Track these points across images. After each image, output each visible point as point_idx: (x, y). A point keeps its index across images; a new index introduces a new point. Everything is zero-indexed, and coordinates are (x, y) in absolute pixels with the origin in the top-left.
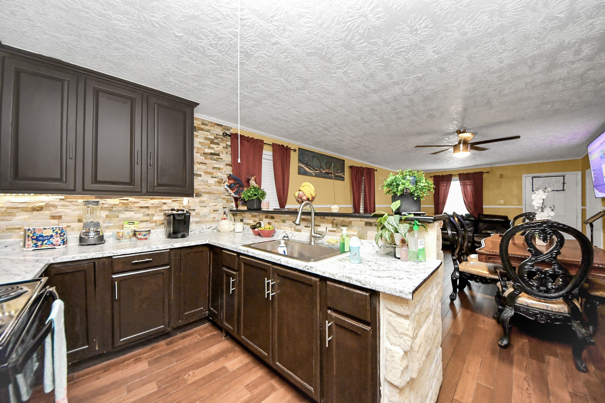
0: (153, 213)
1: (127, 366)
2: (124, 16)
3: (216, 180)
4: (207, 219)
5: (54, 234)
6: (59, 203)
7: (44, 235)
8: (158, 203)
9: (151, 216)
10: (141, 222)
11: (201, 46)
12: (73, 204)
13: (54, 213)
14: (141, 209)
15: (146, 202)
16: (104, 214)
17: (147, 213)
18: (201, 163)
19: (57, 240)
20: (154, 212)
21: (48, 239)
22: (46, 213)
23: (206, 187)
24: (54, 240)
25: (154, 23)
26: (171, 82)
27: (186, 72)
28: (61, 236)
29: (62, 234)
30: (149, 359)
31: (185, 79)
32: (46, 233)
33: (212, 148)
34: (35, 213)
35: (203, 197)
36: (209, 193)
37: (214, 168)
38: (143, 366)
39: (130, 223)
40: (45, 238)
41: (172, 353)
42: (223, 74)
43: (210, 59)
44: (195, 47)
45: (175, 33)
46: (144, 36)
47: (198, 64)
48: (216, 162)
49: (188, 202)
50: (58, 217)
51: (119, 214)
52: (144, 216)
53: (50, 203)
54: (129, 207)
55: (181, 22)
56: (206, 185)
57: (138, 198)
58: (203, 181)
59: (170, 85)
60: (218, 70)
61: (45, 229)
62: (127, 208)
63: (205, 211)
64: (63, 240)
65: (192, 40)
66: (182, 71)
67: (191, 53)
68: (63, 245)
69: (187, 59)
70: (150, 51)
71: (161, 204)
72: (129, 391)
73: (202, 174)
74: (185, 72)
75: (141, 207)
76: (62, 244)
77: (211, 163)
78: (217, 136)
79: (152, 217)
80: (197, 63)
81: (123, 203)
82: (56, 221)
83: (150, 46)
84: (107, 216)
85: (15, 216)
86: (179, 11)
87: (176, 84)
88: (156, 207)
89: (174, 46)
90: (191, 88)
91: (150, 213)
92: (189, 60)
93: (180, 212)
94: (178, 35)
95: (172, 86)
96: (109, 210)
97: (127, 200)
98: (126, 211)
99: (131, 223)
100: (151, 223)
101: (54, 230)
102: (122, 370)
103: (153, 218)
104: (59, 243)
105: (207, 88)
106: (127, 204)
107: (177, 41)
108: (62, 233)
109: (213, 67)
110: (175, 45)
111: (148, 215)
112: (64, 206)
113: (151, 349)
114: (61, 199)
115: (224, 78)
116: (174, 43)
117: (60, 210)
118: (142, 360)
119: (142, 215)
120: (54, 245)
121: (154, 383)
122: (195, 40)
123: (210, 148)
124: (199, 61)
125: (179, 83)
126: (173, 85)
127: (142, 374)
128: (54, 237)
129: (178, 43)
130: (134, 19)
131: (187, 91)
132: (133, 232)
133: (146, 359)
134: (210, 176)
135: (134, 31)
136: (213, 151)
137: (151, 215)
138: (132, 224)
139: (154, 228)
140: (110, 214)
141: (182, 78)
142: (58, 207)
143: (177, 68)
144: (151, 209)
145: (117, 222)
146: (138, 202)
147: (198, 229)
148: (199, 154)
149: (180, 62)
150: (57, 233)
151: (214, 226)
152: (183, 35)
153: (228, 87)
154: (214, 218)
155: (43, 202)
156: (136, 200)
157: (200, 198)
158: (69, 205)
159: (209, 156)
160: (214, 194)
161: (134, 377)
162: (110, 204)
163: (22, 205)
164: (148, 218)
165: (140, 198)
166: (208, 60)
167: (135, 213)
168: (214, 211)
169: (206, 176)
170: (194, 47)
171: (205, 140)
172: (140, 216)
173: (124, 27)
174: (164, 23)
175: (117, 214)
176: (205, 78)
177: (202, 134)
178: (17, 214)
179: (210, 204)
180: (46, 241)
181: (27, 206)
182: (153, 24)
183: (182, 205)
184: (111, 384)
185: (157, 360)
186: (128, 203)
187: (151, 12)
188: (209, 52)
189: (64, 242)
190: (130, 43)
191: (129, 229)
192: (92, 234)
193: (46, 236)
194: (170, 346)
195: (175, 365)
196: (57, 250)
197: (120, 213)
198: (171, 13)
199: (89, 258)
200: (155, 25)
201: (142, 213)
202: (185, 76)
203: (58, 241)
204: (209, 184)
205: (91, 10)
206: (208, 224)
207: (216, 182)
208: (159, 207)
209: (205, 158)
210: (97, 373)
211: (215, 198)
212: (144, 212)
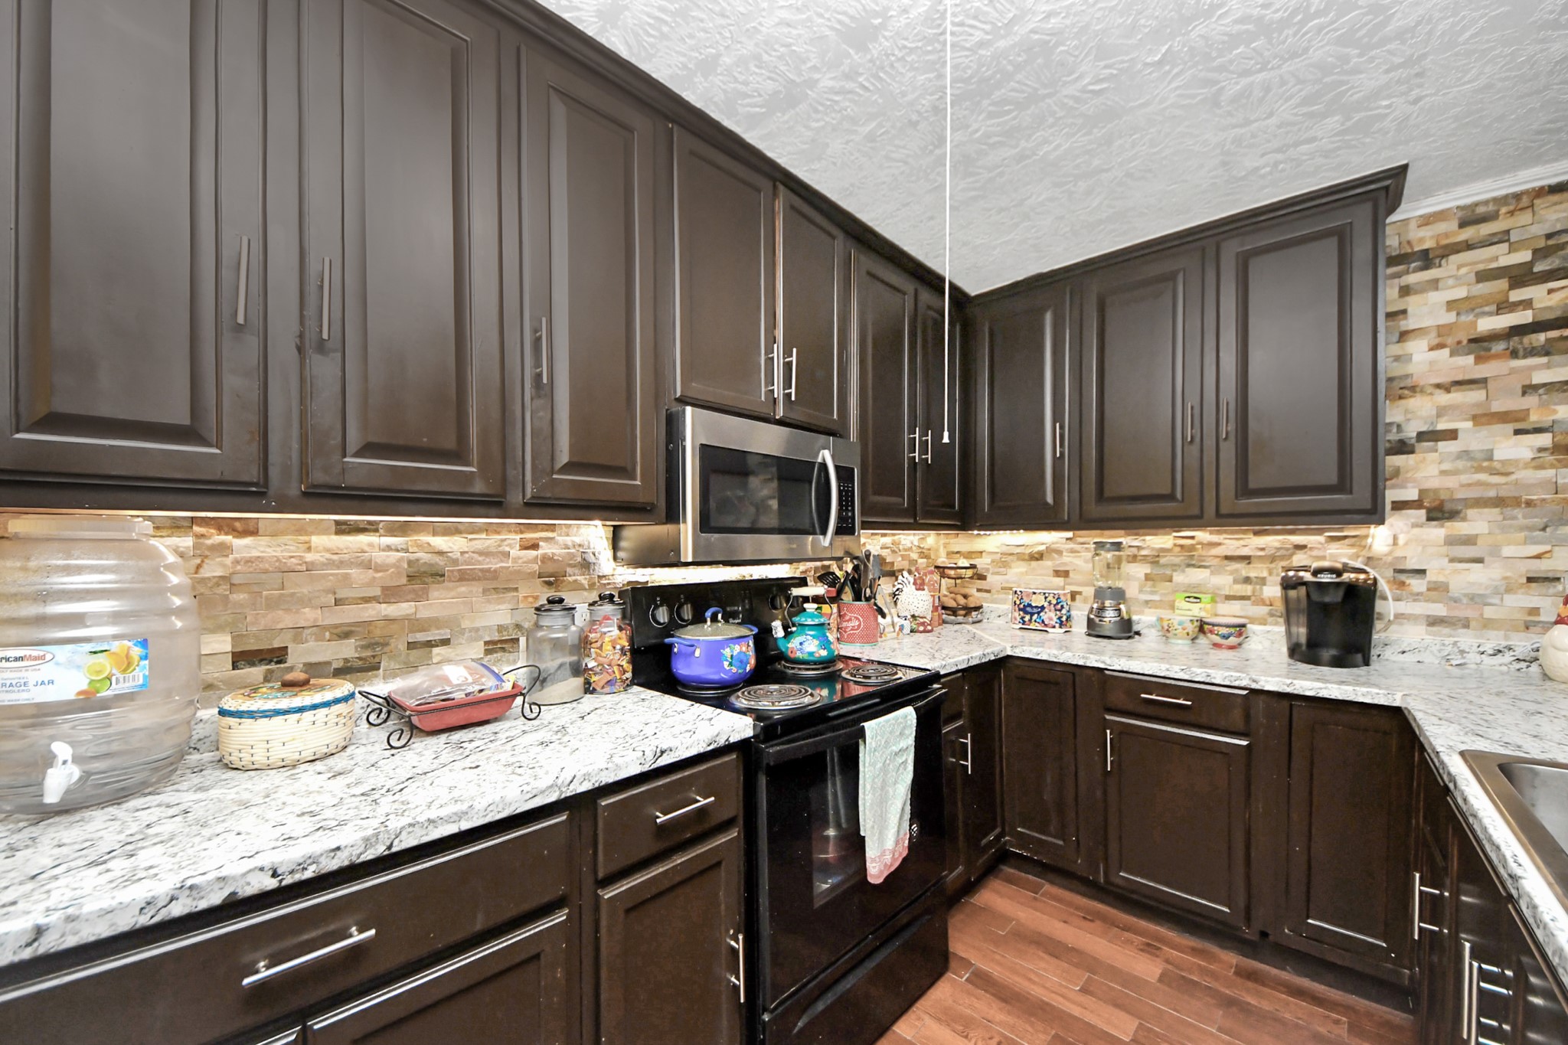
0: (1261, 575)
1: (1123, 942)
2: (1043, 129)
3: (1545, 440)
4: (1489, 612)
5: (1046, 604)
6: (1063, 546)
7: (1034, 605)
8: (1277, 545)
9: (1257, 583)
10: (1229, 598)
11: (1236, 22)
12: (1086, 548)
13: (1058, 565)
14: (1226, 562)
15: (1242, 542)
16: (1139, 570)
17: (1244, 574)
18: (1458, 383)
19: (1050, 616)
20: (1265, 574)
21: (1039, 613)
22: (1048, 564)
23: (1483, 477)
24: (1046, 616)
25: (1091, 87)
26: (1257, 169)
27: (1271, 115)
28: (1056, 610)
29: (1059, 607)
30: (1170, 967)
31: (1287, 133)
32: (1035, 601)
33: (1521, 302)
34: (1034, 564)
35: (1464, 519)
36: (1499, 502)
37: (1528, 389)
38: (1148, 969)
39: (1189, 597)
40: (1035, 610)
41: (1230, 1003)
42: (1399, 15)
43: (1299, 22)
44: (1226, 38)
45: (1149, 60)
46: (1103, 127)
47: (1279, 67)
48: (1544, 360)
49: (1391, 541)
50: (1063, 574)
51: (1175, 574)
52: (1236, 581)
53: (1053, 546)
54: (1196, 557)
55: (1134, 27)
56: (1480, 469)
57: (1219, 533)
58: (1465, 454)
59: (1263, 177)
60: (1366, 24)
61: (1034, 593)
62: (1191, 558)
63: (1477, 577)
64: (1060, 618)
65: (1199, 36)
66: (1256, 121)
67: (1231, 62)
68: (1060, 627)
69: (1237, 83)
70: (1144, 145)
71: (1287, 549)
72: (1084, 990)
73: (1464, 425)
74: (1266, 118)
75: (1227, 558)
76: (1057, 625)
77: (1513, 371)
78: (1551, 242)
79: (1258, 587)
80: (1272, 68)
81: (1182, 546)
82: (1060, 581)
83: (1131, 135)
84: (1148, 577)
85: (1010, 567)
86: (1107, 13)
87: (1276, 164)
88: (1273, 559)
89: (1177, 88)
90: (1333, 143)
91: (1252, 575)
92: (1244, 81)
93: (1326, 578)
94: (1156, 59)
95: (1270, 177)
96: (1152, 563)
97: (1192, 538)
98: (1189, 566)
99: (1192, 600)
100: (1255, 603)
101: (1046, 598)
102: (1109, 941)
103: (1261, 589)
104: (1053, 623)
105: (1385, 103)
106: (1192, 548)
107: (1169, 72)
108: (1058, 603)
109: (1336, 30)
110: (1173, 85)
111: (1247, 580)
112: (1072, 551)
113: (1194, 951)
114: (1067, 539)
115: (1418, 23)
116: (1170, 83)
117: (1067, 560)
118: (1157, 956)
119: (1230, 578)
120: (1046, 625)
121: (1136, 1022)
122: (1207, 26)
123: (1504, 306)
124: (1274, 58)
125: (1279, 157)
126: (1270, 173)
127: (1130, 981)
128: (1046, 610)
129: (1178, 75)
130: (1060, 118)
131: (1326, 157)
132: (1196, 624)
133: (1167, 961)
134: (1510, 428)
135: (1081, 136)
136: (1525, 317)
137: (1255, 580)
138: (1195, 600)
139: (1266, 620)
140: (1155, 572)
141: (1275, 136)
142: (1064, 554)
143: (1235, 126)
144: (1255, 565)
145: (1169, 593)
146: (1220, 544)
147: (1435, 649)
148: (1446, 351)
149: (1229, 108)
150: (1050, 603)
151: (1523, 644)
152: (1167, 47)
153: (1467, 35)
154: (1535, 611)
155: (1043, 544)
156: (1215, 538)
157: (1448, 524)
158: (1079, 550)
159: (1499, 347)
160: (1529, 503)
161: (1114, 972)
162: (1153, 549)
163: (1019, 550)
164: (1248, 589)
165: (1226, 532)
166: (1295, 35)
167: (1212, 573)
168: (1530, 580)
169: (1484, 431)
170: (1223, 42)
171: (1481, 285)
172: (1224, 581)
173: (1059, 146)
174: (1106, 67)
175: (1168, 572)
176: (1342, 83)
177: (1459, 268)
178: (1013, 565)
179: (1507, 551)
180: (1036, 615)
181: (1023, 551)
182: (1092, 92)
183: (1365, 553)
184: (1073, 949)
185: (1186, 986)
186: (1193, 545)
187: (1068, 76)
188: (1277, 11)
189: (1062, 622)
190: (1096, 162)
191: (1187, 612)
192: (1110, 615)
193: (1036, 607)
194: (1239, 980)
195: (1212, 1034)
196: (1050, 635)
197: (1175, 571)
198: (1097, 36)
199: (1061, 661)
200: (1097, 87)
201: (1231, 573)
202: (1279, 127)
203: (1051, 619)
204: (1503, 462)
205: (1001, 166)
206: (1492, 634)
207: (1541, 450)
208: (1282, 558)
209: (1479, 360)
210: (1072, 910)
211: (1539, 522)
212: (1237, 570)
